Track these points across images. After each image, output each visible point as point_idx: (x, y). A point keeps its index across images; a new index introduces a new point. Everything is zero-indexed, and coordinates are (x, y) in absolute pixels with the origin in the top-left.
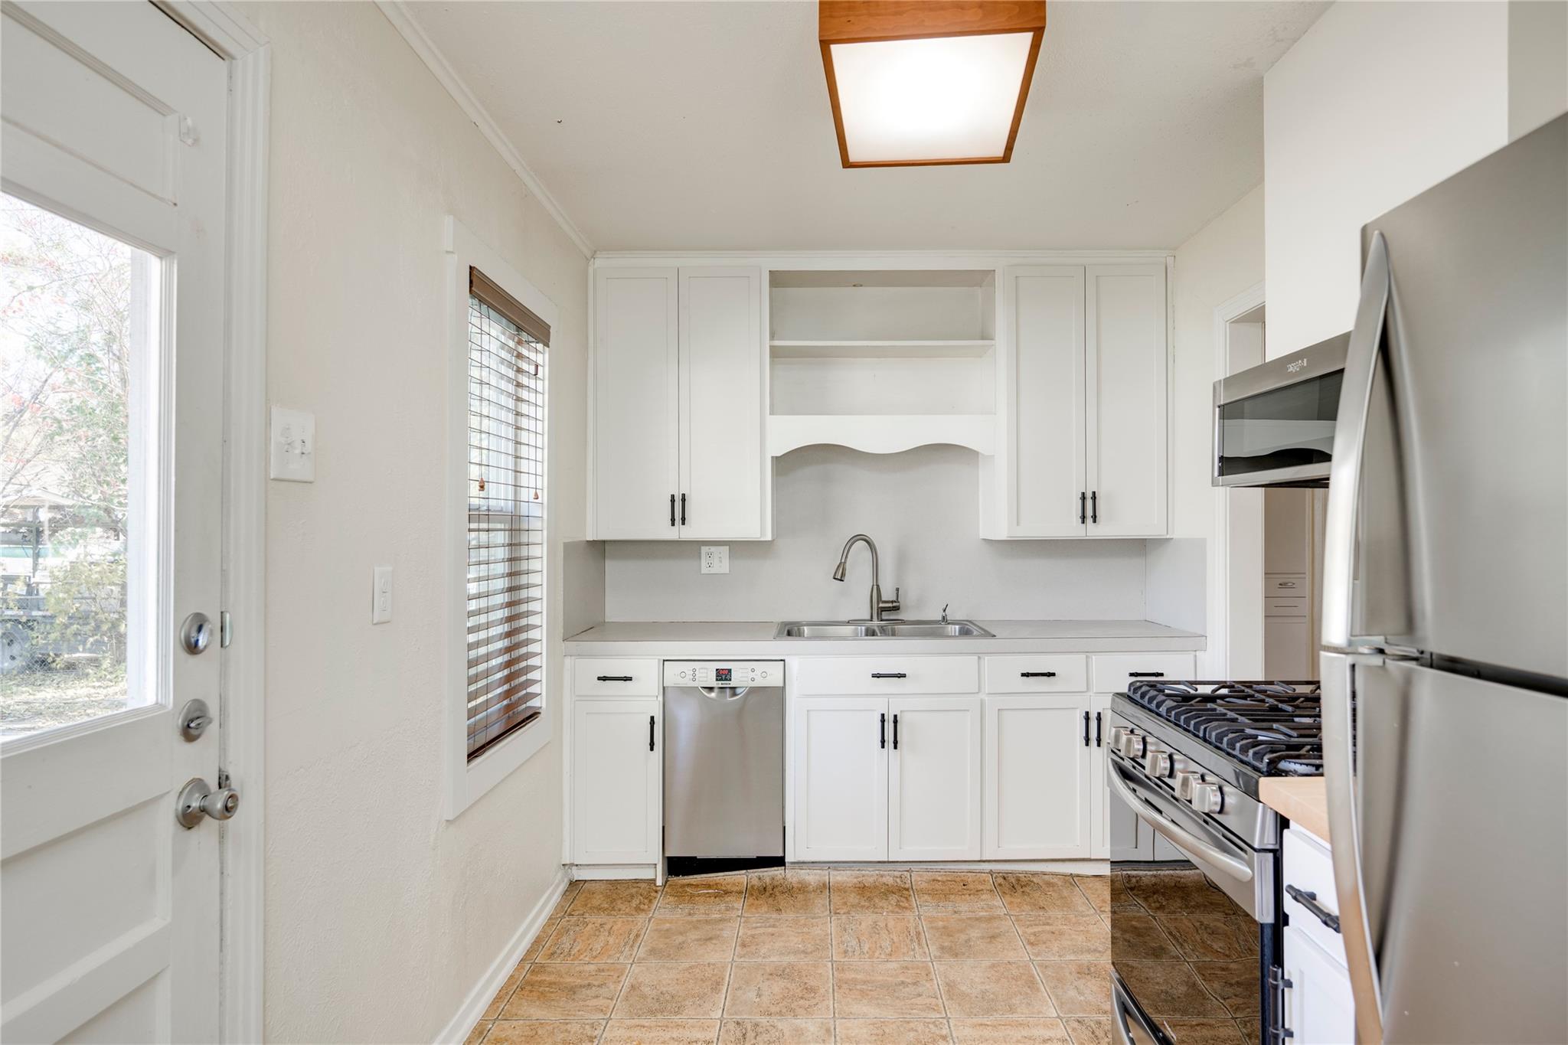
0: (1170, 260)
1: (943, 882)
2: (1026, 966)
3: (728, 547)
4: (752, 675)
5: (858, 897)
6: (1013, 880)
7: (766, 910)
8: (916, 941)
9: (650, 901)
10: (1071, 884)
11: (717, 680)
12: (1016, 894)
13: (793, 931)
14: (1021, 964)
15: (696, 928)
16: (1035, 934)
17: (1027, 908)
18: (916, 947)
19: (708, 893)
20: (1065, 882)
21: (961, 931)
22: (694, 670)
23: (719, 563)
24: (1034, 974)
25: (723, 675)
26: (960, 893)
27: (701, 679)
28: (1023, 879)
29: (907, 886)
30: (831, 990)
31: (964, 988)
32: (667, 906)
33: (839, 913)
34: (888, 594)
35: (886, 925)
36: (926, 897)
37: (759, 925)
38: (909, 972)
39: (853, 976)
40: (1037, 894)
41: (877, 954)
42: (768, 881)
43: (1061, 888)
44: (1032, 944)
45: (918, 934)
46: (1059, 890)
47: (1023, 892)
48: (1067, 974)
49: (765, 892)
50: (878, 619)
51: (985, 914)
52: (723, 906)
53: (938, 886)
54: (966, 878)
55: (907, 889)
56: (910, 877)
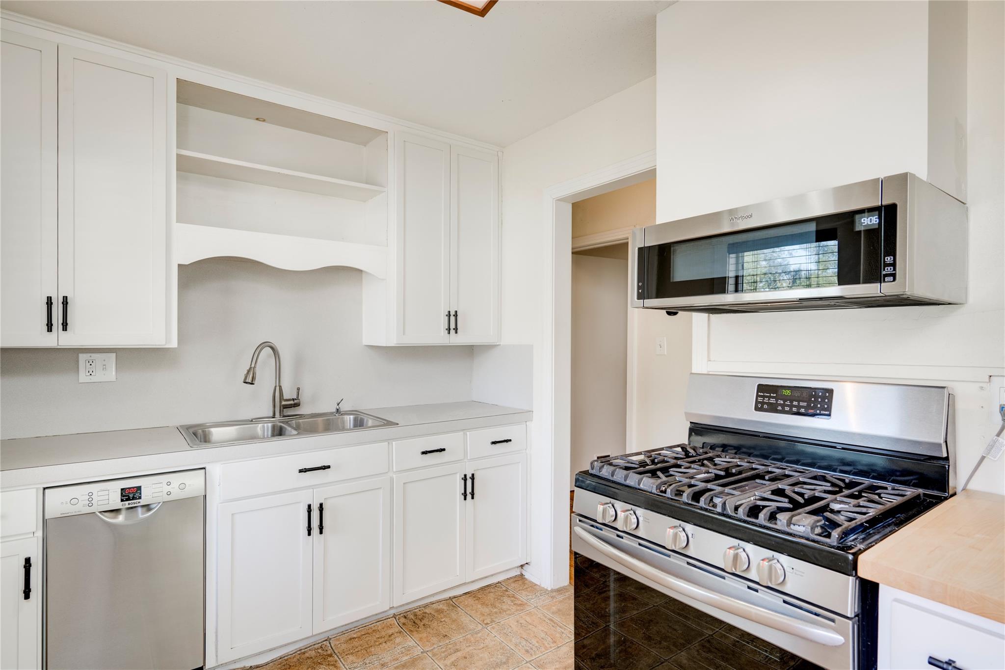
1: (359, 637)
3: (114, 354)
4: (168, 488)
6: (412, 617)
10: (453, 606)
11: (122, 500)
12: (420, 629)
17: (434, 640)
20: (448, 605)
22: (91, 494)
23: (102, 371)
25: (130, 495)
26: (377, 643)
27: (100, 503)
28: (419, 613)
29: (329, 652)
36: (351, 658)
40: (435, 624)
43: (448, 612)
46: (448, 614)
47: (424, 625)
50: (280, 415)
51: (407, 658)
53: (356, 643)
54: (376, 628)
55: (331, 655)
56: (330, 643)
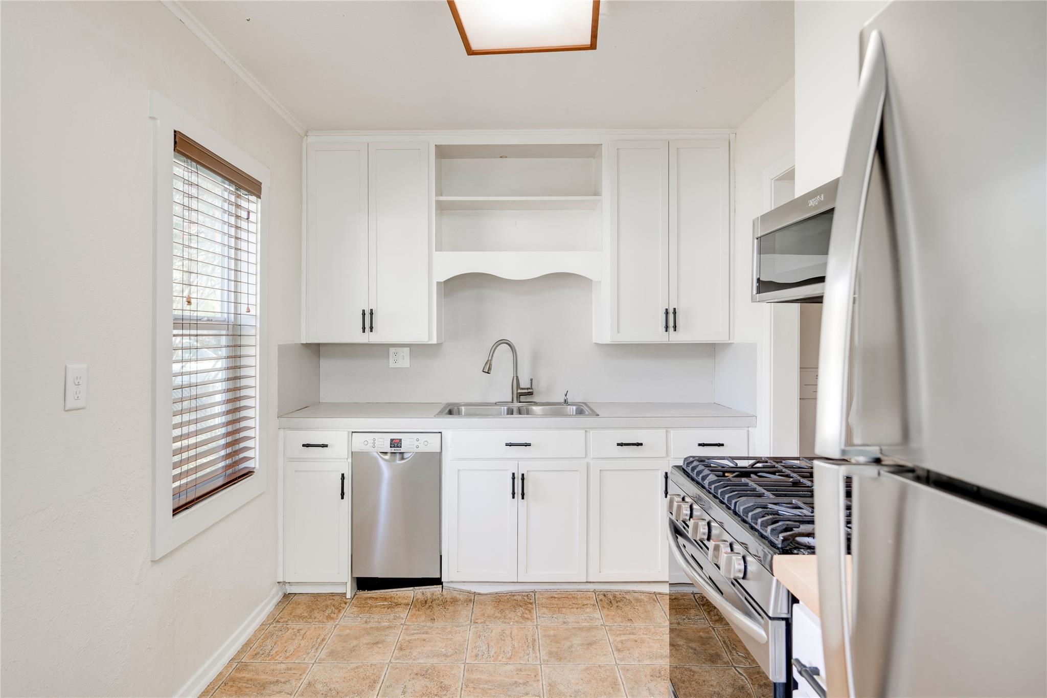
0: (732, 137)
1: (559, 598)
2: (612, 669)
3: (409, 348)
4: (417, 443)
5: (494, 609)
6: (611, 597)
7: (423, 619)
8: (532, 646)
9: (339, 611)
10: (654, 600)
11: (391, 447)
12: (612, 608)
13: (440, 637)
14: (609, 668)
15: (368, 634)
16: (622, 642)
17: (619, 619)
18: (531, 652)
19: (383, 605)
20: (650, 598)
21: (566, 639)
22: (374, 440)
23: (403, 360)
24: (617, 676)
25: (396, 444)
26: (570, 607)
27: (379, 446)
28: (618, 596)
29: (531, 601)
30: (460, 689)
31: (562, 688)
32: (351, 615)
33: (477, 623)
34: (524, 383)
35: (511, 632)
36: (544, 610)
37: (415, 632)
38: (522, 673)
39: (479, 676)
40: (627, 609)
41: (500, 658)
42: (429, 595)
43: (646, 603)
44: (619, 650)
45: (534, 640)
46: (645, 605)
47: (617, 606)
48: (643, 677)
49: (425, 603)
50: (517, 401)
51: (586, 624)
52: (392, 616)
53: (554, 601)
54: (576, 596)
55: (531, 604)
56: (535, 595)
